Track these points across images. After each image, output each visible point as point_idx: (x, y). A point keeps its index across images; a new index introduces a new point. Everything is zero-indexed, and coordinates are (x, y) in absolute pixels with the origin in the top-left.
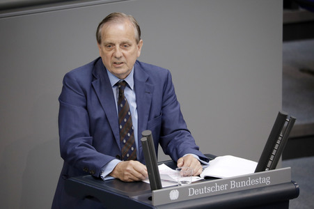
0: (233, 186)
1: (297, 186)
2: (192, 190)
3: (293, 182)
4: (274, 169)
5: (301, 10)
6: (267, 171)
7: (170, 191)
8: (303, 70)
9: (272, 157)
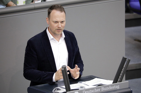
0: (103, 90)
1: (131, 90)
2: (84, 92)
3: (129, 88)
4: (121, 82)
5: (134, 13)
6: (118, 83)
7: (75, 92)
8: (135, 40)
9: (120, 76)
